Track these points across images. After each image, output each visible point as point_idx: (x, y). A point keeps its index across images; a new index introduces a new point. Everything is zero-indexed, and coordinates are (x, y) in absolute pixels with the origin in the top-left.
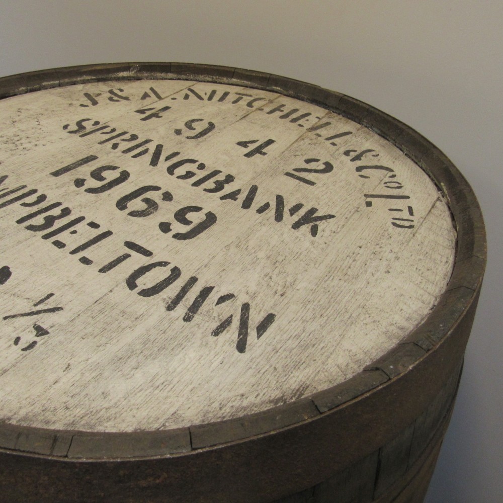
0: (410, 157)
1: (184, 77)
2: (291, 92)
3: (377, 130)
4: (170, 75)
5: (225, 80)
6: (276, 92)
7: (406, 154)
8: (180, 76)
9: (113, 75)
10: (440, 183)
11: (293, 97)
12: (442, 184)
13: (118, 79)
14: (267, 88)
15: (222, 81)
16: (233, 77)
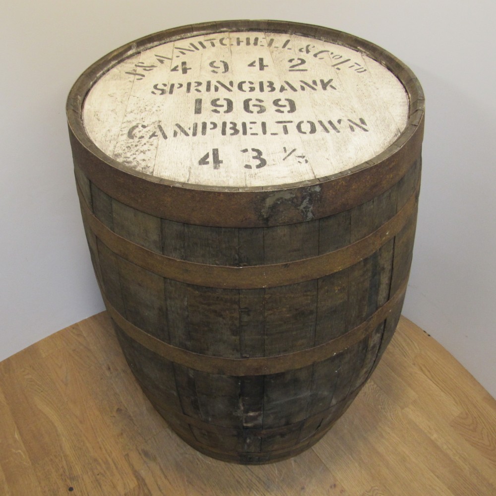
0: (328, 42)
1: (163, 41)
2: (235, 29)
3: (300, 34)
4: (156, 43)
5: (189, 35)
6: (224, 32)
7: (325, 41)
8: (161, 42)
9: (125, 56)
10: (356, 48)
11: (236, 31)
12: (358, 48)
13: (128, 57)
14: (218, 31)
15: (187, 36)
16: (193, 31)
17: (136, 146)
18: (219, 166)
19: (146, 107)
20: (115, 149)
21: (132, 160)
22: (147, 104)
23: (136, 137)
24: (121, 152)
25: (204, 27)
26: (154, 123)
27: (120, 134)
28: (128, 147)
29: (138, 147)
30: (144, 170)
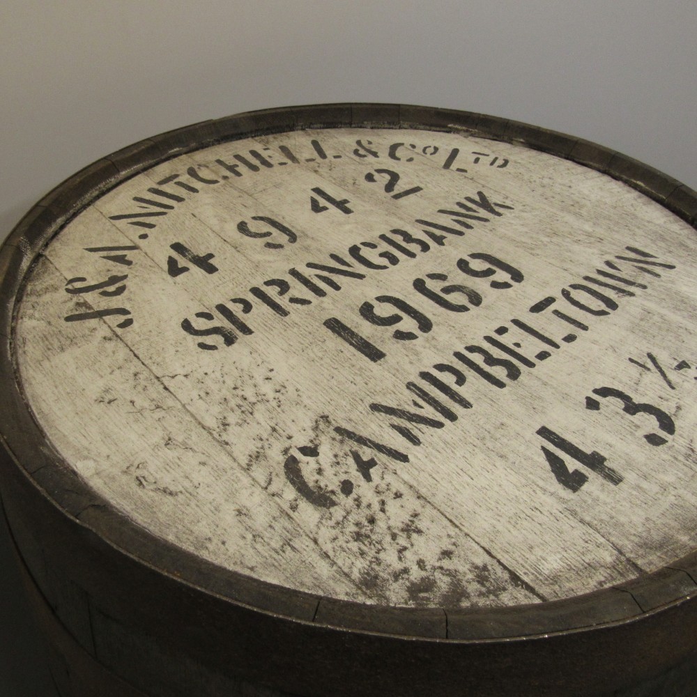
1: (71, 211)
2: (193, 145)
3: (319, 125)
4: (60, 221)
5: (113, 181)
6: (175, 156)
7: (372, 128)
8: (68, 215)
9: (20, 277)
10: (446, 127)
12: (450, 125)
14: (163, 158)
16: (118, 171)
17: (372, 521)
18: (609, 469)
19: (239, 392)
20: (333, 563)
21: (424, 574)
22: (230, 383)
23: (333, 492)
24: (360, 565)
25: (134, 155)
26: (316, 428)
27: (286, 507)
28: (358, 537)
29: (381, 525)
30: (488, 584)
